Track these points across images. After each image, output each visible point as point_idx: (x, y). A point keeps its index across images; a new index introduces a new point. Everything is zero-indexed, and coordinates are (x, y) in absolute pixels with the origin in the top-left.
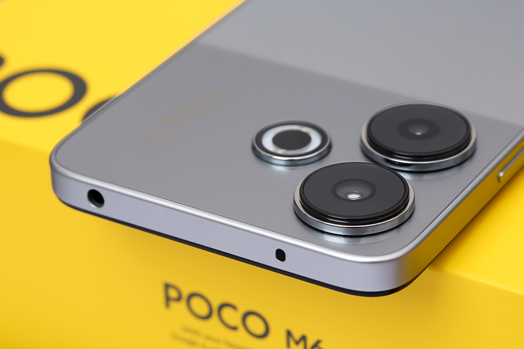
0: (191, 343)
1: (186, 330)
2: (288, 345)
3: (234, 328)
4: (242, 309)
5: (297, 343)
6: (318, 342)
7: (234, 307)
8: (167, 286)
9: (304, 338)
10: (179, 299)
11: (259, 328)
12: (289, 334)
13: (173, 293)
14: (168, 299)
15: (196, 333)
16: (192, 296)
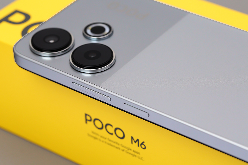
0: (95, 138)
1: (93, 133)
2: (132, 143)
3: (112, 134)
4: (115, 127)
5: (135, 142)
6: (143, 142)
7: (112, 126)
8: (86, 115)
9: (138, 140)
10: (91, 120)
11: (121, 135)
12: (132, 138)
13: (88, 118)
14: (86, 120)
15: (97, 134)
16: (95, 119)
